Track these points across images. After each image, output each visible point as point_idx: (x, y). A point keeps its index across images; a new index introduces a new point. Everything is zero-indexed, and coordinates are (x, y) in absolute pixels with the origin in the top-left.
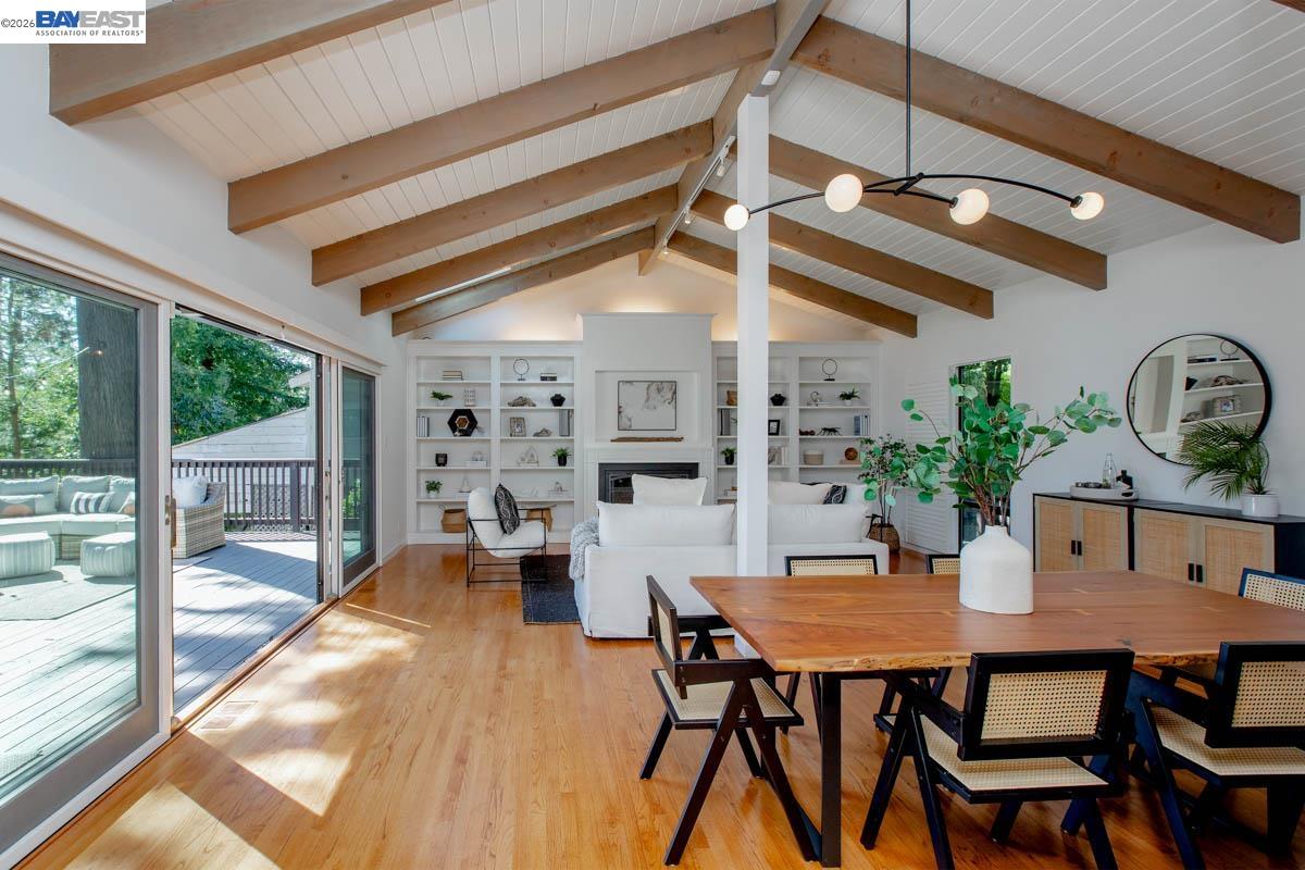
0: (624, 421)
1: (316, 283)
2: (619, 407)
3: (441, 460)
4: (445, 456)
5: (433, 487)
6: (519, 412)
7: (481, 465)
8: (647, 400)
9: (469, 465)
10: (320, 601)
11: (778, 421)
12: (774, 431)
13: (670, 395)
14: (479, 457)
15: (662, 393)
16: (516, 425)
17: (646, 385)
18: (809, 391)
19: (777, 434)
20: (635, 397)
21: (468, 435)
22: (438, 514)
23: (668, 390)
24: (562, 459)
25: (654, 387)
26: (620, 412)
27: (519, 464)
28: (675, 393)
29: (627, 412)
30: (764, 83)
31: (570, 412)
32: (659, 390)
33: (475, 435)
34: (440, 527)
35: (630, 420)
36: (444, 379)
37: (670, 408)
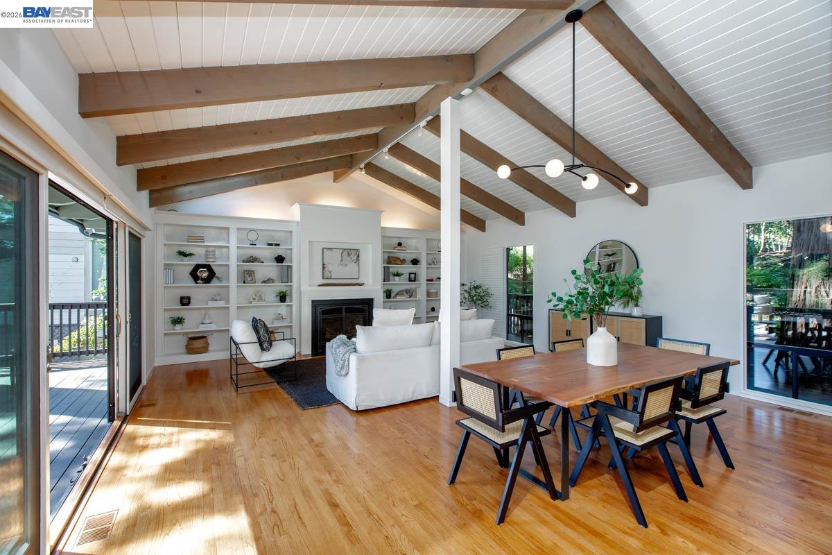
0: (327, 273)
1: (119, 164)
2: (323, 265)
3: (185, 301)
4: (189, 298)
5: (178, 321)
6: (251, 266)
7: (221, 304)
8: (341, 261)
9: (211, 304)
10: (111, 420)
11: (415, 274)
12: (413, 279)
13: (355, 258)
14: (218, 298)
15: (351, 256)
16: (247, 277)
17: (341, 251)
18: (431, 257)
19: (415, 281)
20: (333, 259)
21: (209, 283)
22: (183, 341)
23: (353, 254)
24: (283, 298)
25: (345, 253)
26: (324, 268)
27: (251, 303)
28: (358, 256)
29: (329, 267)
30: (462, 93)
31: (289, 267)
32: (349, 255)
33: (215, 283)
34: (184, 350)
35: (330, 272)
36: (188, 242)
37: (356, 266)
